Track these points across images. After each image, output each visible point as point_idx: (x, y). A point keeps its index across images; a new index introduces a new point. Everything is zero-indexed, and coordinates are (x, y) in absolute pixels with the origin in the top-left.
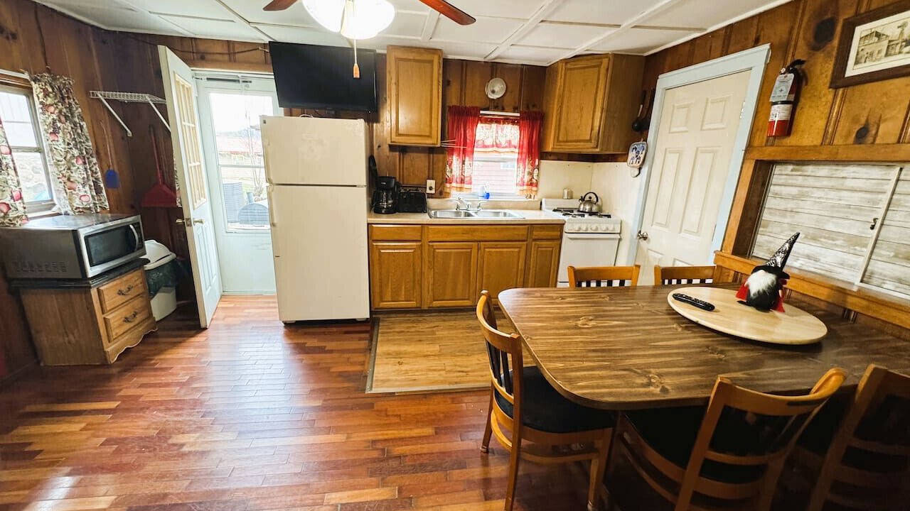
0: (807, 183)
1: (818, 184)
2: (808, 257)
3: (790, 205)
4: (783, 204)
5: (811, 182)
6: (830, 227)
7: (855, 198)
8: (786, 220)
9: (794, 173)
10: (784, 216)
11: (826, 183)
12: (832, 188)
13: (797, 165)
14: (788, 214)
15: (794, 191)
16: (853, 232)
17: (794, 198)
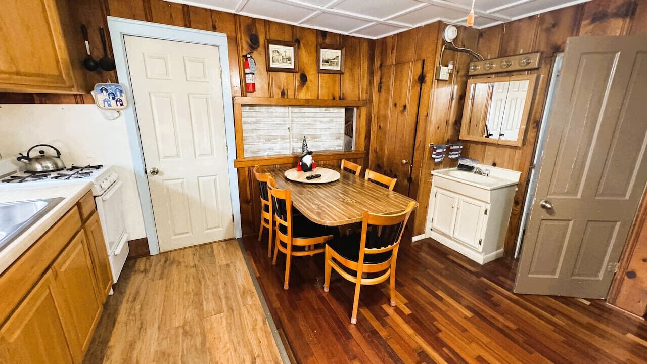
0: (257, 116)
1: (263, 116)
2: (270, 149)
3: (254, 127)
4: (250, 127)
5: (259, 115)
6: (274, 134)
7: (278, 120)
8: (255, 135)
9: (250, 111)
10: (253, 133)
11: (265, 115)
12: (269, 117)
13: (251, 106)
14: (254, 131)
15: (254, 120)
16: (282, 134)
17: (255, 123)
